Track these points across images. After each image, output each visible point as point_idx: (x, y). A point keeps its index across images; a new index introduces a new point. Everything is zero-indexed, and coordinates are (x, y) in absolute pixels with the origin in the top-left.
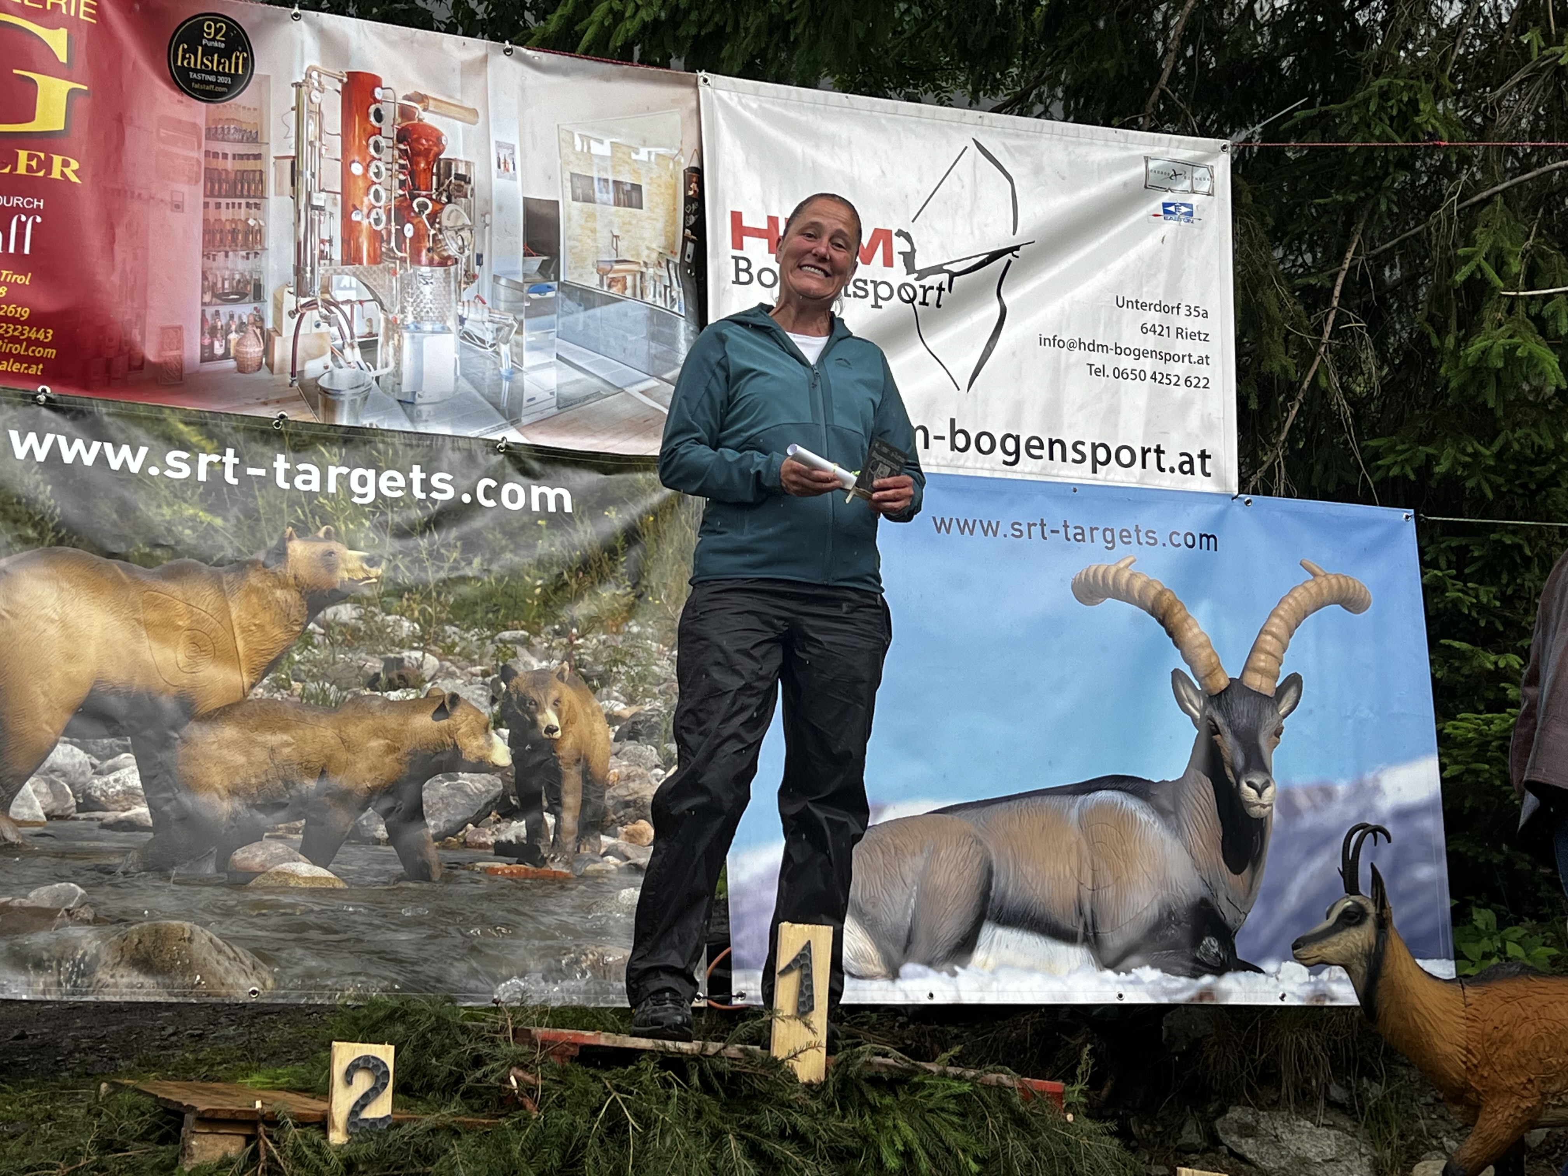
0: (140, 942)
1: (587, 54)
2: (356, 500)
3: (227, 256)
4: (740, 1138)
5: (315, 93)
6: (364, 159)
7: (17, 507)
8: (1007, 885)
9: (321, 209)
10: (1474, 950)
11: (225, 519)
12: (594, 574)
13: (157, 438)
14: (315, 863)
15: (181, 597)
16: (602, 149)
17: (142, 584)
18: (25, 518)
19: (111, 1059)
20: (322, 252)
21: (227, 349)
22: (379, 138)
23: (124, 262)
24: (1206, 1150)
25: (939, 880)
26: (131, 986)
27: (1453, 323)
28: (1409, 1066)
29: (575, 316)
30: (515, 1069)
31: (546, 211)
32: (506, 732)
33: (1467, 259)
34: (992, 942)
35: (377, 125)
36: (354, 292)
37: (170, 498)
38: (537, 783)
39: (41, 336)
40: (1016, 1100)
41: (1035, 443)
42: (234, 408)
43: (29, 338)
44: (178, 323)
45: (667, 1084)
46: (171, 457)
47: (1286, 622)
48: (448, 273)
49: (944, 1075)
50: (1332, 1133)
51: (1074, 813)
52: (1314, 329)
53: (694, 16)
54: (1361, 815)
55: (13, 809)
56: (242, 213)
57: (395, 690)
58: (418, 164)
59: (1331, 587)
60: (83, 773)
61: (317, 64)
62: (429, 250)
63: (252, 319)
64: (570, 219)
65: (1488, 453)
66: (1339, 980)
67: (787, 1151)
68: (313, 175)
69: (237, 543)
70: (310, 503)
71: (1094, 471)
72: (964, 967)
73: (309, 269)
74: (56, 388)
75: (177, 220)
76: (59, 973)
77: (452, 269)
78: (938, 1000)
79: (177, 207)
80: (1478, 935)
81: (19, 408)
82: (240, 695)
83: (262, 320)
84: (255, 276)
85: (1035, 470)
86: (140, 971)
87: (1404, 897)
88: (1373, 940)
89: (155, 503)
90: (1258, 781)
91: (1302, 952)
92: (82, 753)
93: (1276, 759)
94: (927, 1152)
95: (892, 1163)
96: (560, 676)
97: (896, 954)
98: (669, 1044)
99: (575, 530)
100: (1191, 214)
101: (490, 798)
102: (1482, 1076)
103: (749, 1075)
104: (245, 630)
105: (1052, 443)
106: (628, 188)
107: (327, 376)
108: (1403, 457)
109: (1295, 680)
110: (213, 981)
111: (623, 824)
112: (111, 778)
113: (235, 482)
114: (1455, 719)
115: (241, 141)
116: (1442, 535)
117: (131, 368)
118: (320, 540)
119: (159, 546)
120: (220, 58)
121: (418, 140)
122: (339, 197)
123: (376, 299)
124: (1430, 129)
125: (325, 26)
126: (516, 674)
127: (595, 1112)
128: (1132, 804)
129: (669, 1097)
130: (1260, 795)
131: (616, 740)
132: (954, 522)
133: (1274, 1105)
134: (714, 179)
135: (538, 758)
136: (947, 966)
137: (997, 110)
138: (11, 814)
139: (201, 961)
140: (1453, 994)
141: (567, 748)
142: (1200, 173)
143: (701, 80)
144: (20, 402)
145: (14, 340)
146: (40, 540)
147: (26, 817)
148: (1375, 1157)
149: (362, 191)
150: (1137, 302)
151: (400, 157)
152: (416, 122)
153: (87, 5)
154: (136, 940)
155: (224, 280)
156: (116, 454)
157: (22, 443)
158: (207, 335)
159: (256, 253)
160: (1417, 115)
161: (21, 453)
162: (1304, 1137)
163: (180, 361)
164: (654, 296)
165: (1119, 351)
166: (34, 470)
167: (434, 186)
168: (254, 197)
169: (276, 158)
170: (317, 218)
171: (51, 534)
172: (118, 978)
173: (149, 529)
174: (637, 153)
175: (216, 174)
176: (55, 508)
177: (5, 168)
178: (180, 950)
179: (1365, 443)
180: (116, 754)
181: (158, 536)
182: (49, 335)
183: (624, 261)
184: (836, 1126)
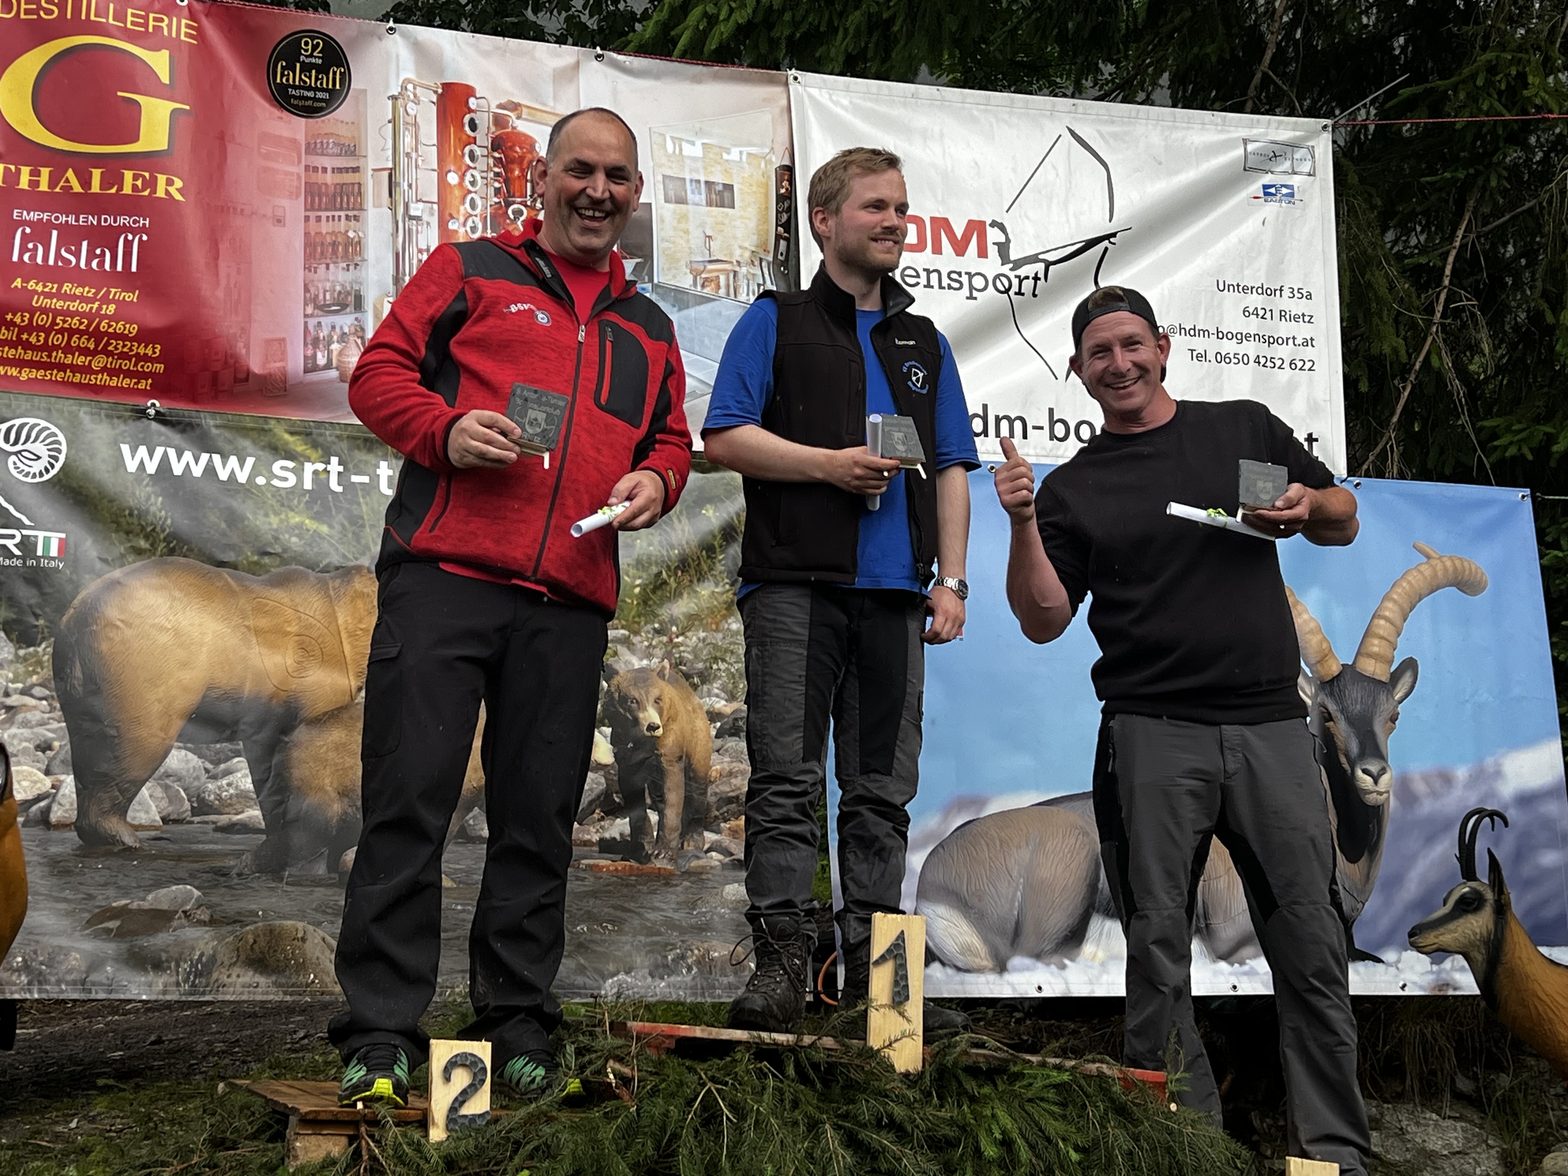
0: (255, 942)
1: (682, 57)
3: (328, 268)
4: (837, 1127)
5: (410, 105)
6: (460, 168)
7: (130, 520)
9: (418, 219)
11: (331, 526)
12: (692, 572)
13: (263, 448)
15: (289, 603)
16: (693, 151)
17: (252, 592)
18: (138, 529)
19: (244, 1062)
21: (330, 360)
22: (474, 147)
23: (228, 276)
26: (246, 985)
30: (611, 1063)
34: (1101, 934)
35: (472, 134)
37: (277, 507)
38: (641, 780)
39: (149, 352)
40: (1117, 1089)
42: (338, 417)
43: (138, 354)
44: (281, 336)
45: (762, 1075)
46: (277, 467)
49: (1043, 1065)
50: (1459, 1125)
52: (1425, 310)
53: (787, 16)
54: (1481, 801)
55: (130, 814)
56: (342, 226)
58: (512, 171)
59: (1446, 569)
60: (197, 778)
61: (412, 76)
63: (353, 329)
64: (662, 221)
66: (1462, 969)
67: (885, 1140)
68: (410, 186)
69: (341, 549)
72: (1072, 960)
74: (163, 401)
75: (278, 233)
78: (1047, 993)
79: (279, 221)
81: (130, 422)
82: (348, 698)
83: (363, 330)
84: (356, 287)
86: (256, 971)
87: (1526, 884)
88: (1491, 926)
89: (262, 512)
90: (1374, 768)
91: (1421, 940)
92: (195, 758)
93: (1392, 745)
94: (1027, 1142)
95: (990, 1151)
96: (661, 674)
97: (1003, 946)
98: (764, 1035)
99: (674, 529)
100: (1292, 195)
101: (593, 796)
103: (846, 1066)
104: (352, 635)
106: (720, 188)
108: (1519, 437)
109: (1410, 665)
110: (327, 980)
111: (726, 821)
112: (224, 782)
113: (340, 489)
115: (340, 155)
117: (237, 380)
119: (269, 554)
120: (317, 73)
121: (512, 148)
122: (436, 207)
124: (1539, 102)
125: (420, 38)
126: (617, 673)
127: (690, 1103)
129: (764, 1088)
130: (1376, 782)
131: (717, 737)
133: (1398, 1098)
135: (642, 756)
136: (1055, 958)
138: (129, 819)
139: (314, 960)
141: (669, 744)
143: (791, 79)
144: (130, 417)
145: (123, 356)
146: (152, 551)
147: (143, 822)
148: (1503, 1149)
149: (458, 200)
150: (1238, 285)
151: (495, 165)
152: (509, 130)
153: (188, 26)
154: (251, 941)
155: (325, 291)
156: (224, 465)
157: (133, 457)
158: (310, 347)
159: (356, 265)
160: (1527, 89)
161: (132, 466)
162: (1430, 1129)
163: (284, 374)
164: (748, 295)
165: (1220, 335)
166: (145, 483)
167: (529, 193)
168: (353, 209)
169: (374, 170)
170: (414, 228)
171: (163, 545)
172: (234, 978)
173: (257, 538)
174: (729, 153)
175: (316, 187)
176: (166, 519)
177: (112, 187)
178: (294, 949)
179: (1480, 423)
180: (229, 759)
181: (266, 545)
182: (157, 351)
183: (717, 261)
184: (934, 1116)
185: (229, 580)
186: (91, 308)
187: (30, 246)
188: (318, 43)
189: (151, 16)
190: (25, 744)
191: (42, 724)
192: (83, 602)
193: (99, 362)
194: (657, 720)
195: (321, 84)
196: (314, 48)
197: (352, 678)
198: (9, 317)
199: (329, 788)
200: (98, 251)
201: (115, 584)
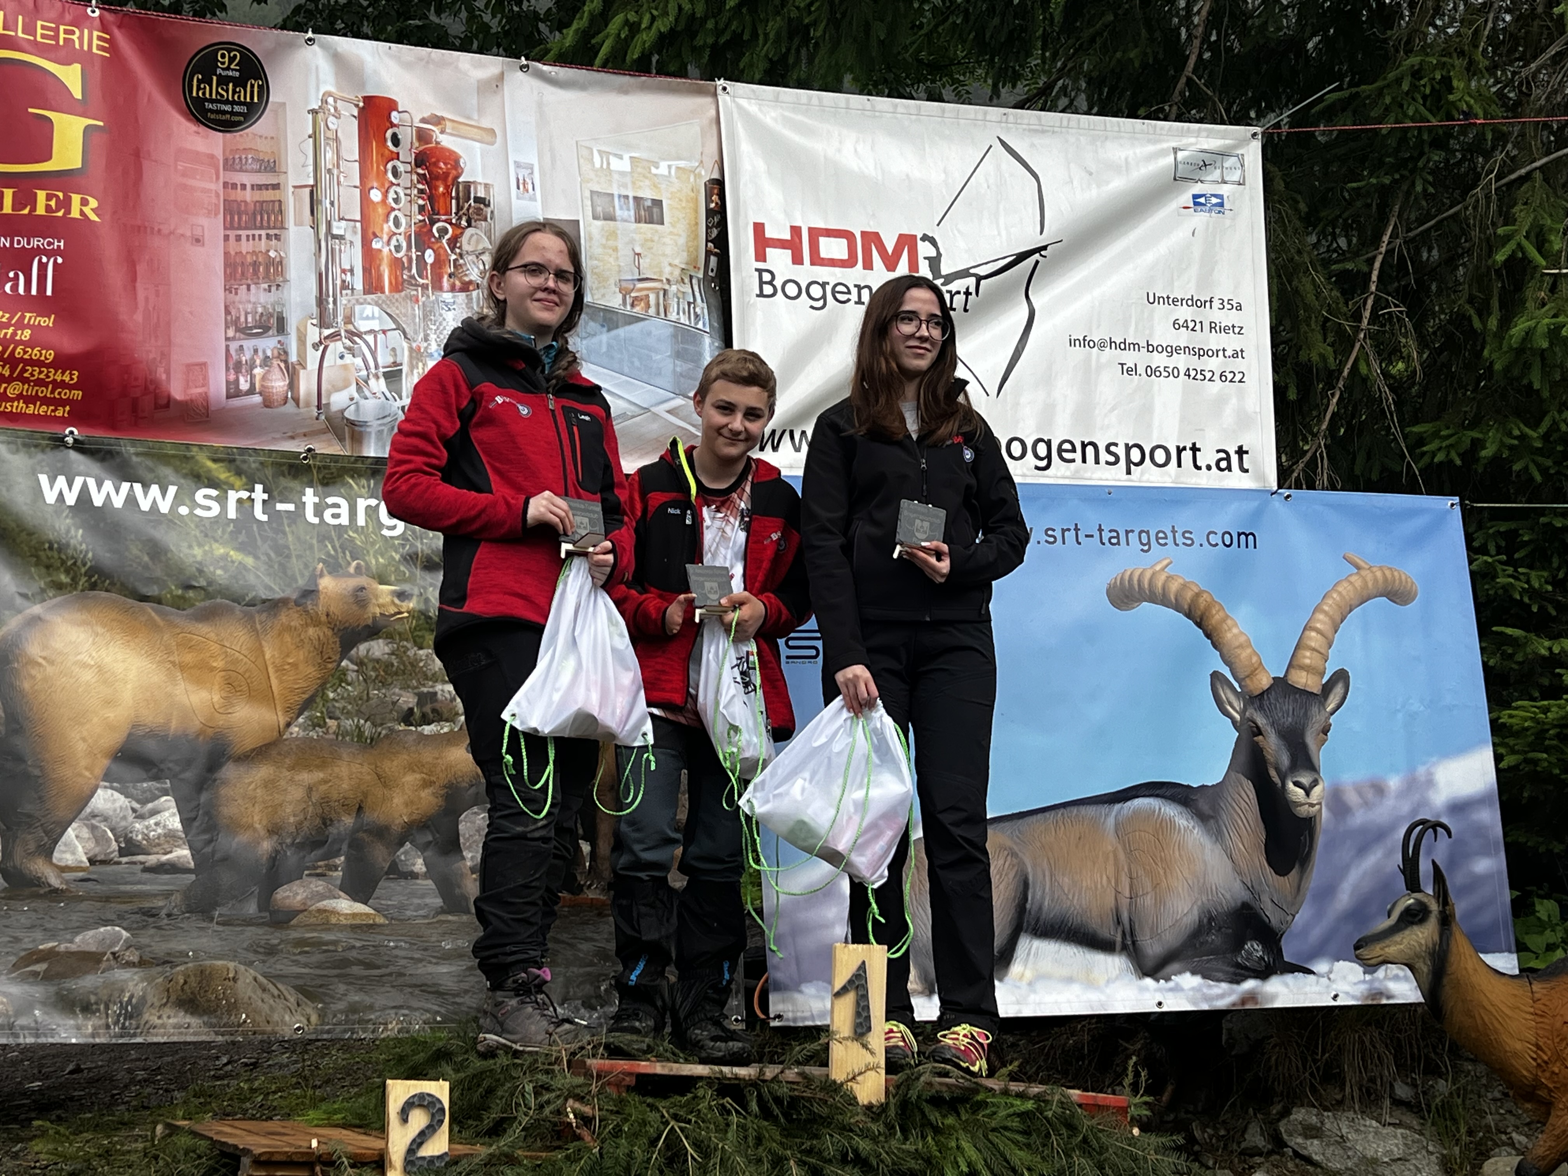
0: (185, 982)
1: (605, 67)
2: (385, 532)
3: (249, 289)
4: (801, 1163)
5: (331, 119)
6: (383, 185)
7: (50, 553)
8: (1043, 898)
9: (341, 238)
10: (1536, 941)
11: (256, 558)
13: (185, 476)
14: (355, 900)
16: (621, 165)
18: (58, 563)
19: (167, 1091)
20: (343, 281)
21: (253, 385)
22: (396, 162)
23: (147, 299)
24: (1270, 1153)
26: (176, 1026)
27: (1495, 303)
28: (1474, 1061)
29: (599, 337)
30: (570, 1102)
33: (1507, 238)
34: (1029, 954)
35: (394, 149)
36: (377, 322)
37: (201, 537)
39: (67, 378)
41: (1067, 446)
42: (261, 443)
43: (55, 380)
44: (202, 360)
45: (725, 1111)
46: (200, 495)
47: (1331, 618)
48: (469, 298)
49: (1005, 1092)
50: (1400, 1131)
51: (1111, 821)
52: (1352, 316)
53: (710, 24)
54: (1418, 810)
55: (56, 855)
56: (263, 245)
57: (429, 724)
58: (437, 188)
59: (1376, 580)
60: (124, 818)
61: (332, 89)
62: (450, 276)
63: (276, 352)
64: (591, 239)
65: (1535, 435)
66: (1396, 978)
68: (332, 203)
69: (268, 581)
70: (340, 537)
71: (1129, 472)
73: (331, 299)
74: (82, 429)
75: (197, 253)
76: (107, 1017)
77: (475, 294)
79: (198, 241)
80: (1542, 926)
81: (48, 450)
82: (276, 734)
83: (286, 353)
84: (278, 310)
85: (1068, 474)
86: (186, 1012)
87: (1465, 891)
88: (1436, 938)
89: (185, 543)
90: (1305, 780)
91: (1363, 952)
92: (122, 797)
93: (1323, 757)
100: (1221, 205)
102: (1553, 1072)
103: (809, 1100)
104: (279, 669)
105: (1084, 446)
106: (649, 203)
107: (353, 407)
108: (1448, 442)
109: (1342, 676)
110: (260, 1019)
112: (152, 821)
113: (264, 518)
114: (1510, 707)
115: (258, 171)
116: (1490, 520)
117: (157, 407)
118: (350, 576)
119: (194, 588)
120: (235, 87)
121: (436, 164)
122: (358, 225)
123: (399, 327)
124: (1465, 108)
125: (340, 49)
127: (653, 1142)
128: (1170, 810)
129: (728, 1125)
130: (1308, 794)
133: (1338, 1105)
134: (736, 190)
137: (1020, 106)
138: (54, 861)
139: (246, 1000)
140: (1521, 989)
142: (1230, 162)
143: (720, 89)
144: (47, 445)
145: (40, 383)
146: (73, 586)
147: (70, 863)
148: (1442, 1155)
149: (381, 218)
150: (1168, 298)
151: (419, 182)
152: (433, 145)
153: (100, 38)
154: (182, 981)
155: (246, 314)
156: (146, 494)
157: (51, 488)
158: (232, 371)
159: (278, 286)
160: (1451, 93)
161: (50, 497)
162: (1371, 1137)
163: (206, 397)
164: (678, 313)
165: (1151, 348)
166: (64, 515)
167: (454, 210)
168: (274, 228)
169: (295, 187)
170: (337, 247)
171: (84, 579)
172: (164, 1019)
173: (181, 571)
174: (657, 168)
175: (235, 205)
176: (87, 552)
177: (24, 208)
178: (225, 990)
179: (1408, 429)
180: (156, 798)
181: (190, 578)
182: (75, 377)
183: (647, 279)
184: (899, 1149)
185: (153, 614)
186: (6, 334)
188: (235, 56)
189: (62, 28)
193: (15, 389)
195: (239, 97)
196: (232, 59)
197: (280, 713)
199: (257, 826)
200: (11, 275)
201: (36, 620)
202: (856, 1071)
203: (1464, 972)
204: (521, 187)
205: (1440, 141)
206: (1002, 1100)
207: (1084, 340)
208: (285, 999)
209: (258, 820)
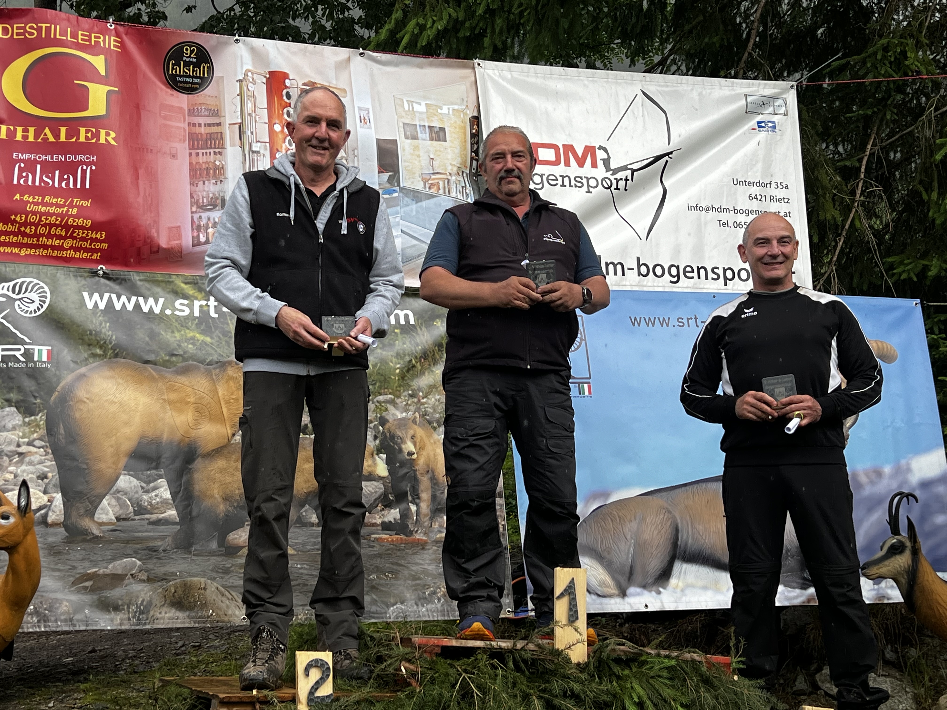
0: (175, 592)
3: (204, 183)
4: (540, 698)
5: (250, 85)
6: (281, 122)
7: (90, 337)
9: (257, 152)
11: (212, 338)
12: (430, 359)
13: (169, 292)
16: (420, 108)
17: (166, 378)
18: (95, 343)
21: (208, 239)
22: (289, 109)
23: (145, 189)
24: (810, 694)
25: (647, 536)
26: (170, 618)
27: (936, 184)
28: (932, 637)
29: (410, 207)
30: (403, 662)
31: (389, 146)
32: (384, 456)
33: (942, 146)
34: (680, 572)
35: (288, 101)
37: (179, 327)
39: (98, 236)
40: (704, 669)
41: (689, 269)
43: (92, 238)
44: (178, 225)
45: (494, 667)
46: (178, 303)
49: (658, 655)
50: (888, 679)
52: (850, 193)
54: (900, 486)
56: (212, 158)
60: (137, 492)
61: (250, 68)
64: (404, 150)
66: (892, 587)
67: (568, 704)
68: (252, 133)
69: (219, 351)
71: (726, 284)
72: (664, 588)
74: (107, 266)
75: (174, 164)
76: (129, 614)
78: (650, 609)
79: (174, 156)
81: (88, 279)
82: (226, 441)
84: (222, 195)
85: (690, 285)
86: (176, 609)
87: (928, 535)
88: (910, 562)
89: (170, 331)
92: (135, 480)
94: (652, 702)
96: (414, 421)
99: (417, 334)
100: (774, 127)
101: (377, 496)
103: (543, 660)
104: (227, 402)
105: (699, 269)
106: (437, 130)
108: (909, 267)
110: (220, 613)
112: (153, 494)
113: (216, 316)
115: (208, 116)
116: (935, 313)
117: (152, 252)
119: (176, 355)
120: (194, 67)
122: (268, 145)
124: (915, 69)
125: (254, 44)
126: (387, 421)
127: (453, 686)
129: (496, 675)
132: (643, 319)
134: (488, 122)
135: (405, 470)
136: (654, 588)
138: (96, 519)
139: (212, 601)
143: (476, 65)
144: (88, 276)
145: (83, 239)
146: (104, 356)
147: (105, 520)
148: (915, 693)
149: (281, 140)
150: (745, 181)
153: (115, 41)
154: (173, 591)
155: (203, 198)
156: (146, 303)
157: (90, 300)
158: (195, 231)
159: (221, 181)
160: (907, 60)
161: (90, 305)
163: (180, 247)
164: (456, 193)
165: (736, 211)
166: (98, 315)
168: (218, 148)
169: (230, 124)
170: (256, 158)
171: (111, 352)
172: (163, 614)
173: (168, 345)
174: (441, 109)
175: (195, 136)
176: (112, 336)
177: (72, 138)
178: (199, 595)
179: (885, 260)
180: (156, 480)
181: (173, 350)
182: (103, 235)
183: (438, 173)
184: (597, 688)
186: (63, 211)
187: (24, 174)
188: (194, 49)
189: (93, 35)
190: (30, 476)
191: (41, 463)
192: (63, 388)
193: (68, 243)
194: (414, 450)
195: (196, 74)
196: (192, 52)
197: (228, 428)
198: (13, 217)
199: (217, 496)
200: (65, 177)
201: (83, 376)
202: (571, 644)
203: (927, 583)
204: (363, 121)
205: (900, 88)
206: (656, 660)
207: (697, 207)
208: (236, 601)
209: (216, 492)
